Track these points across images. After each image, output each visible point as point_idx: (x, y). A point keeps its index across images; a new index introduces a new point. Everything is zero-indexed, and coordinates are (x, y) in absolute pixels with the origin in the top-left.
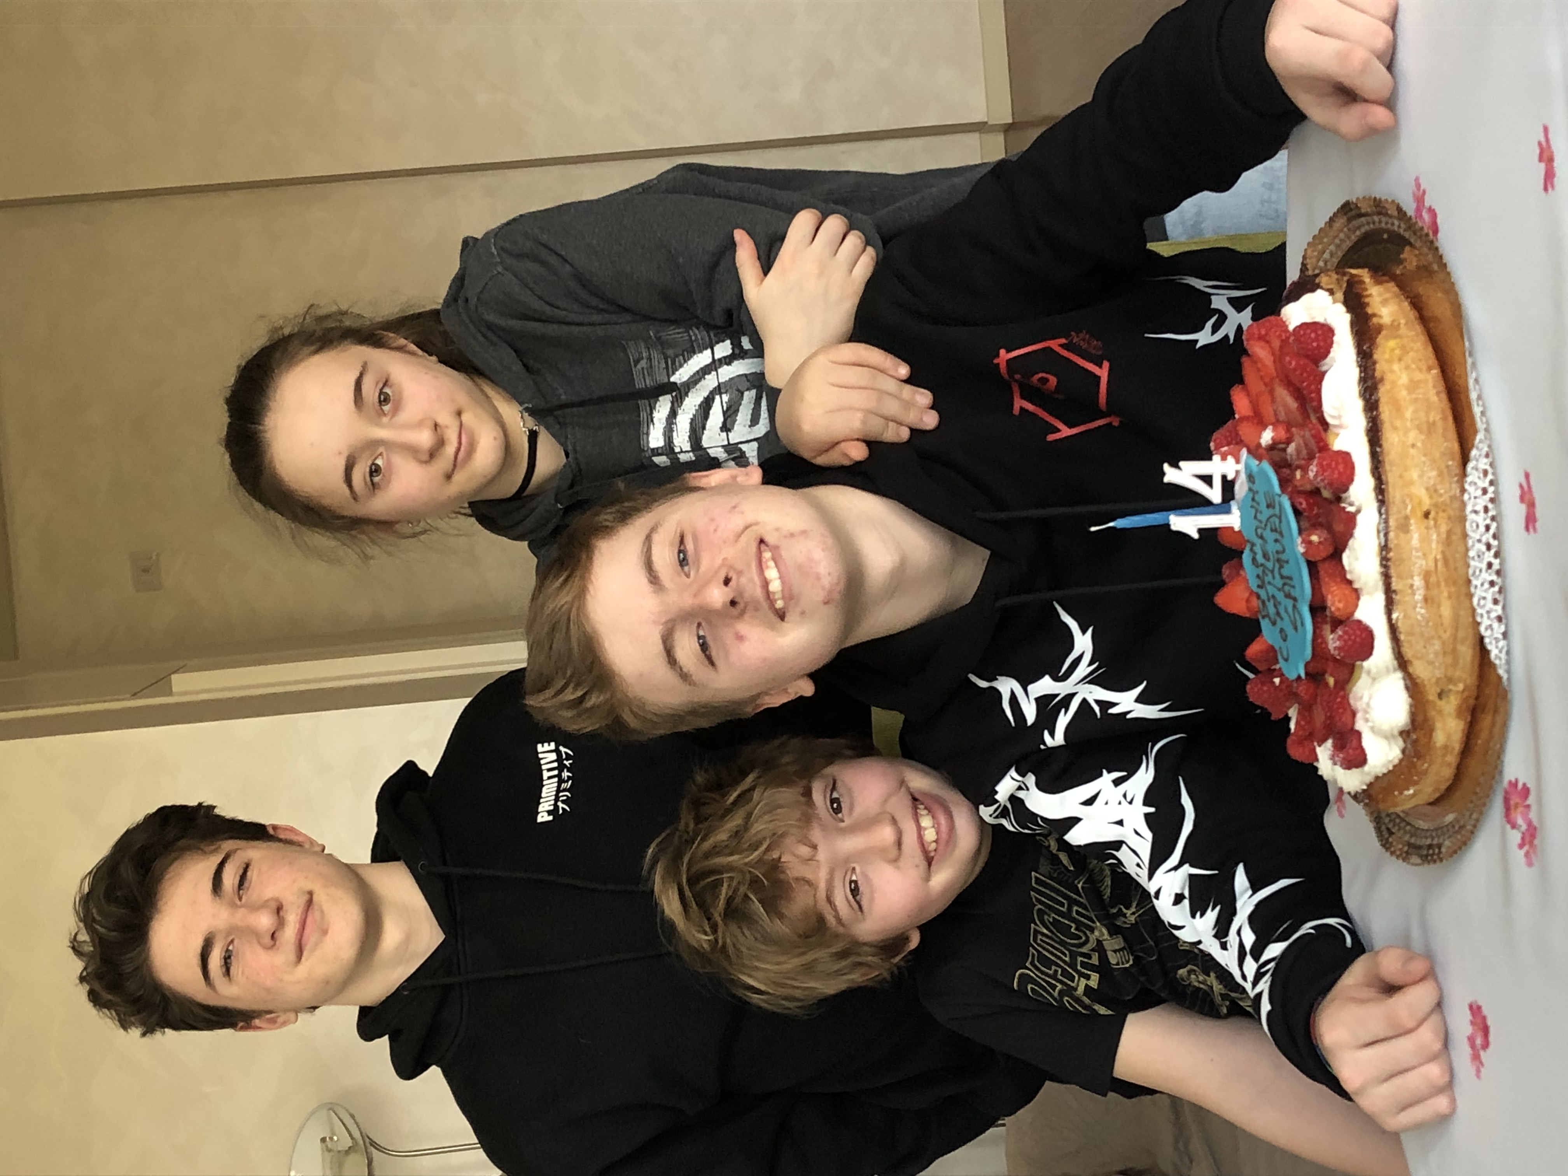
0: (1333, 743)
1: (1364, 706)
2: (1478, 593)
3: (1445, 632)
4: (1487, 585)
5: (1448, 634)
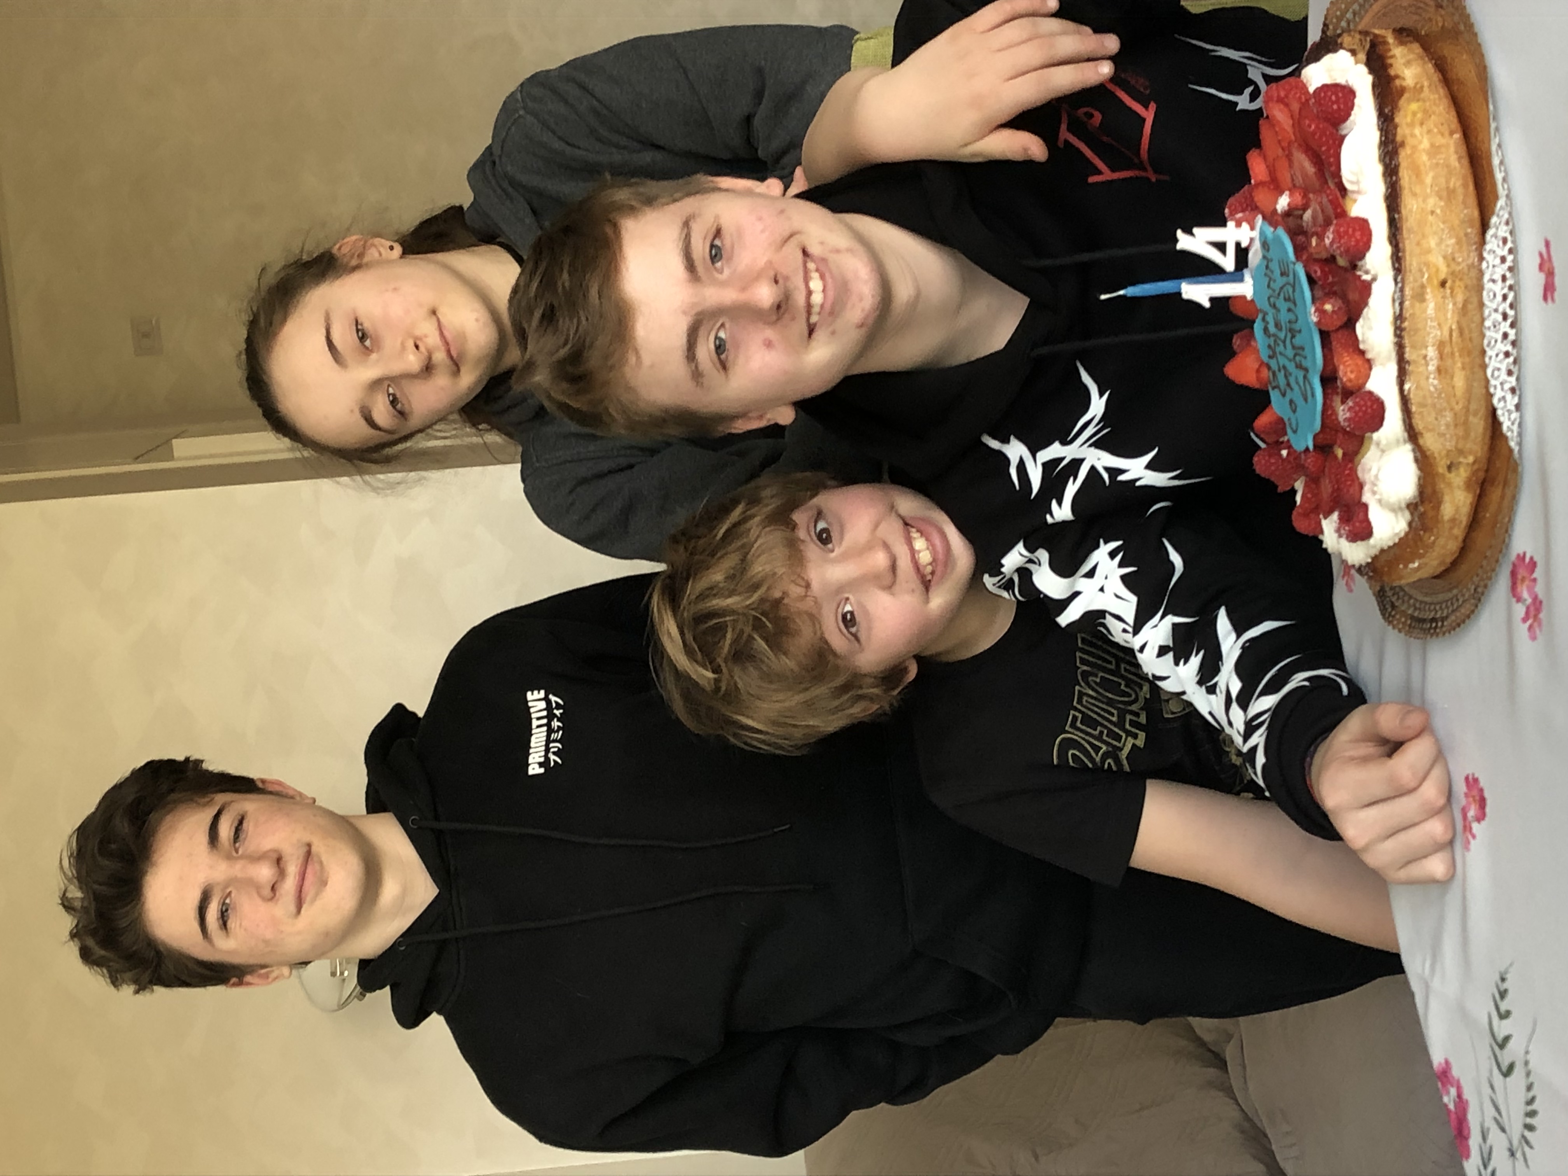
0: (1339, 515)
1: (1372, 478)
2: (1492, 364)
3: (1457, 403)
4: (1501, 356)
5: (1460, 406)
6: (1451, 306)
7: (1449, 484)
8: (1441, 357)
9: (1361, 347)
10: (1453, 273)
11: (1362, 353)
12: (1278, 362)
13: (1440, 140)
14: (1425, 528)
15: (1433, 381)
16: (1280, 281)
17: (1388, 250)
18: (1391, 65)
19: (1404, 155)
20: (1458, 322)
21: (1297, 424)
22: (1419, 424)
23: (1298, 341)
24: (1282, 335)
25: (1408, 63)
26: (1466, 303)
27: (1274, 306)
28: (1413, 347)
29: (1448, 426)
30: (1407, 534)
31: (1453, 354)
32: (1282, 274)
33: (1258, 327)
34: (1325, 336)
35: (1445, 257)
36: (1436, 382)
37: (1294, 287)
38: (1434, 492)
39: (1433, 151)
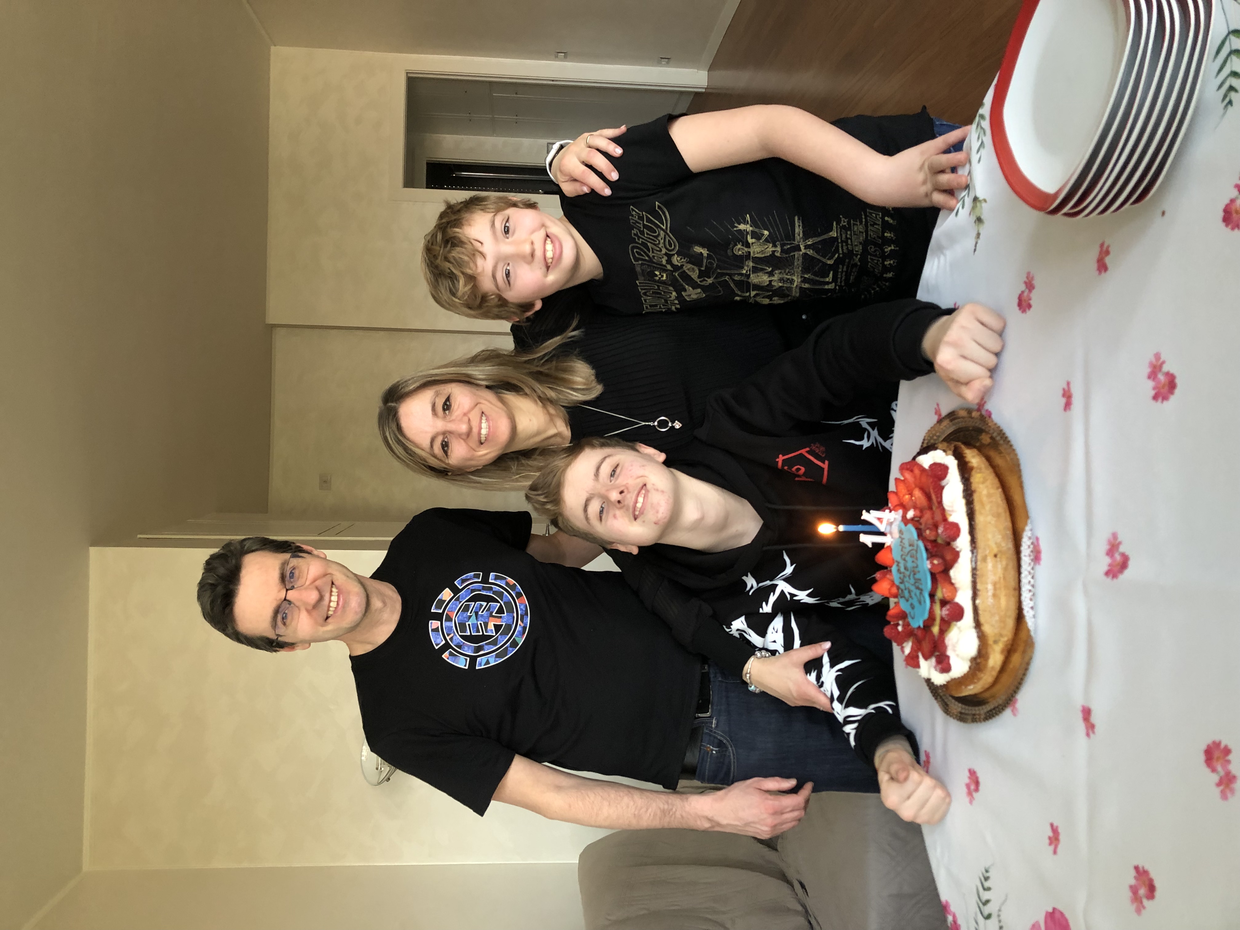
6: (999, 566)
7: (993, 650)
8: (995, 589)
9: (953, 581)
10: (1000, 551)
11: (952, 584)
12: (905, 586)
13: (992, 491)
14: (978, 669)
15: (990, 601)
16: (909, 548)
17: (968, 538)
18: (965, 457)
19: (976, 497)
20: (1004, 574)
21: (914, 615)
22: (982, 619)
23: (917, 576)
24: (907, 573)
25: (973, 457)
26: (1007, 565)
27: (904, 560)
28: (981, 583)
29: (996, 621)
30: (968, 672)
31: (1000, 589)
32: (910, 545)
33: (894, 569)
34: (933, 576)
35: (996, 543)
36: (992, 601)
37: (916, 551)
38: (986, 652)
39: (989, 496)
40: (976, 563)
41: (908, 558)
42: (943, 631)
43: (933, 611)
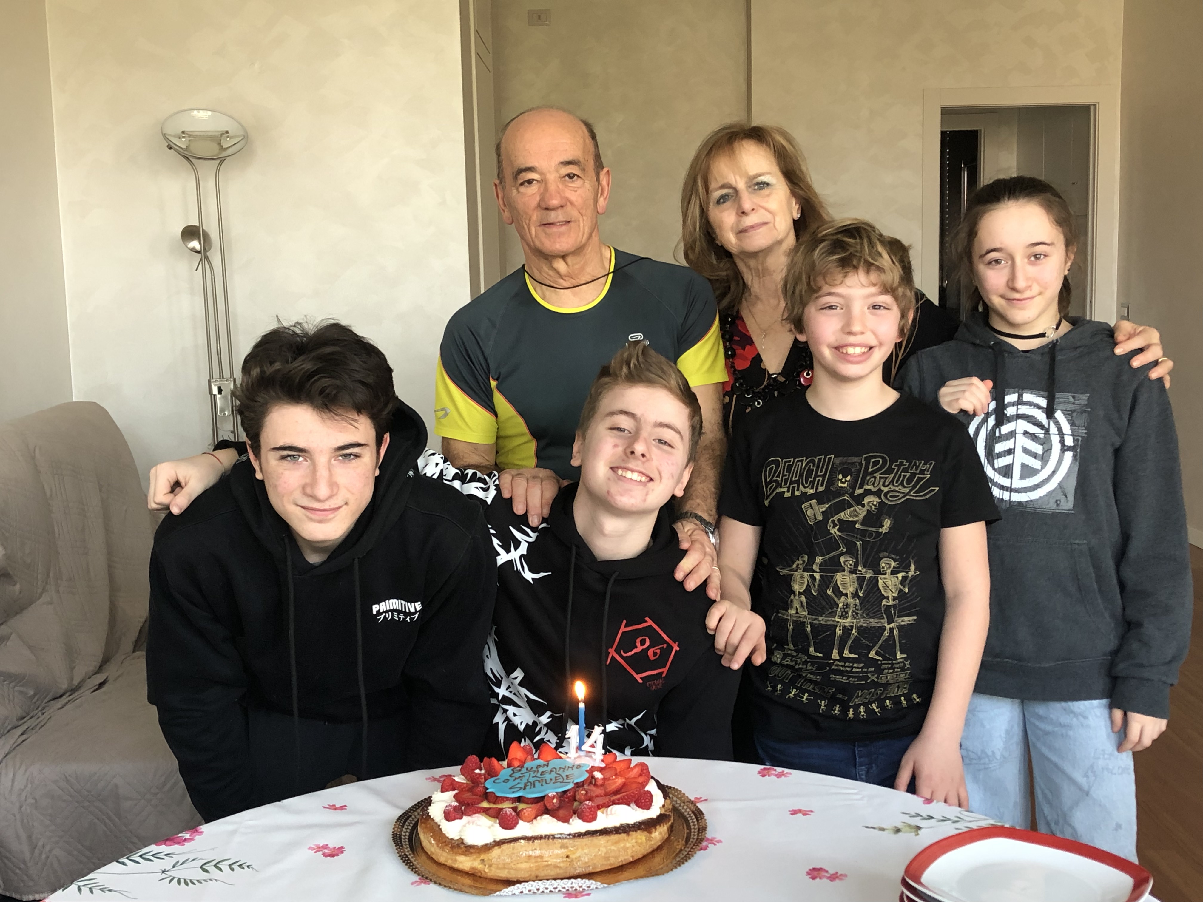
6: (559, 861)
7: (475, 860)
8: (535, 857)
9: (539, 818)
10: (572, 861)
11: (536, 818)
12: (525, 773)
13: (630, 851)
14: (452, 847)
15: (524, 853)
16: (564, 774)
17: (583, 830)
18: (660, 826)
19: (624, 835)
20: (551, 865)
21: (498, 783)
22: (505, 847)
23: (537, 784)
24: (539, 775)
25: (660, 833)
26: (560, 868)
27: (551, 771)
28: (540, 844)
29: (504, 860)
30: (448, 838)
31: (536, 862)
32: (567, 776)
33: (540, 762)
34: (542, 799)
35: (580, 857)
36: (524, 855)
37: (562, 782)
38: (471, 853)
39: (625, 849)
40: (560, 838)
41: (553, 775)
42: (486, 812)
43: (504, 801)
